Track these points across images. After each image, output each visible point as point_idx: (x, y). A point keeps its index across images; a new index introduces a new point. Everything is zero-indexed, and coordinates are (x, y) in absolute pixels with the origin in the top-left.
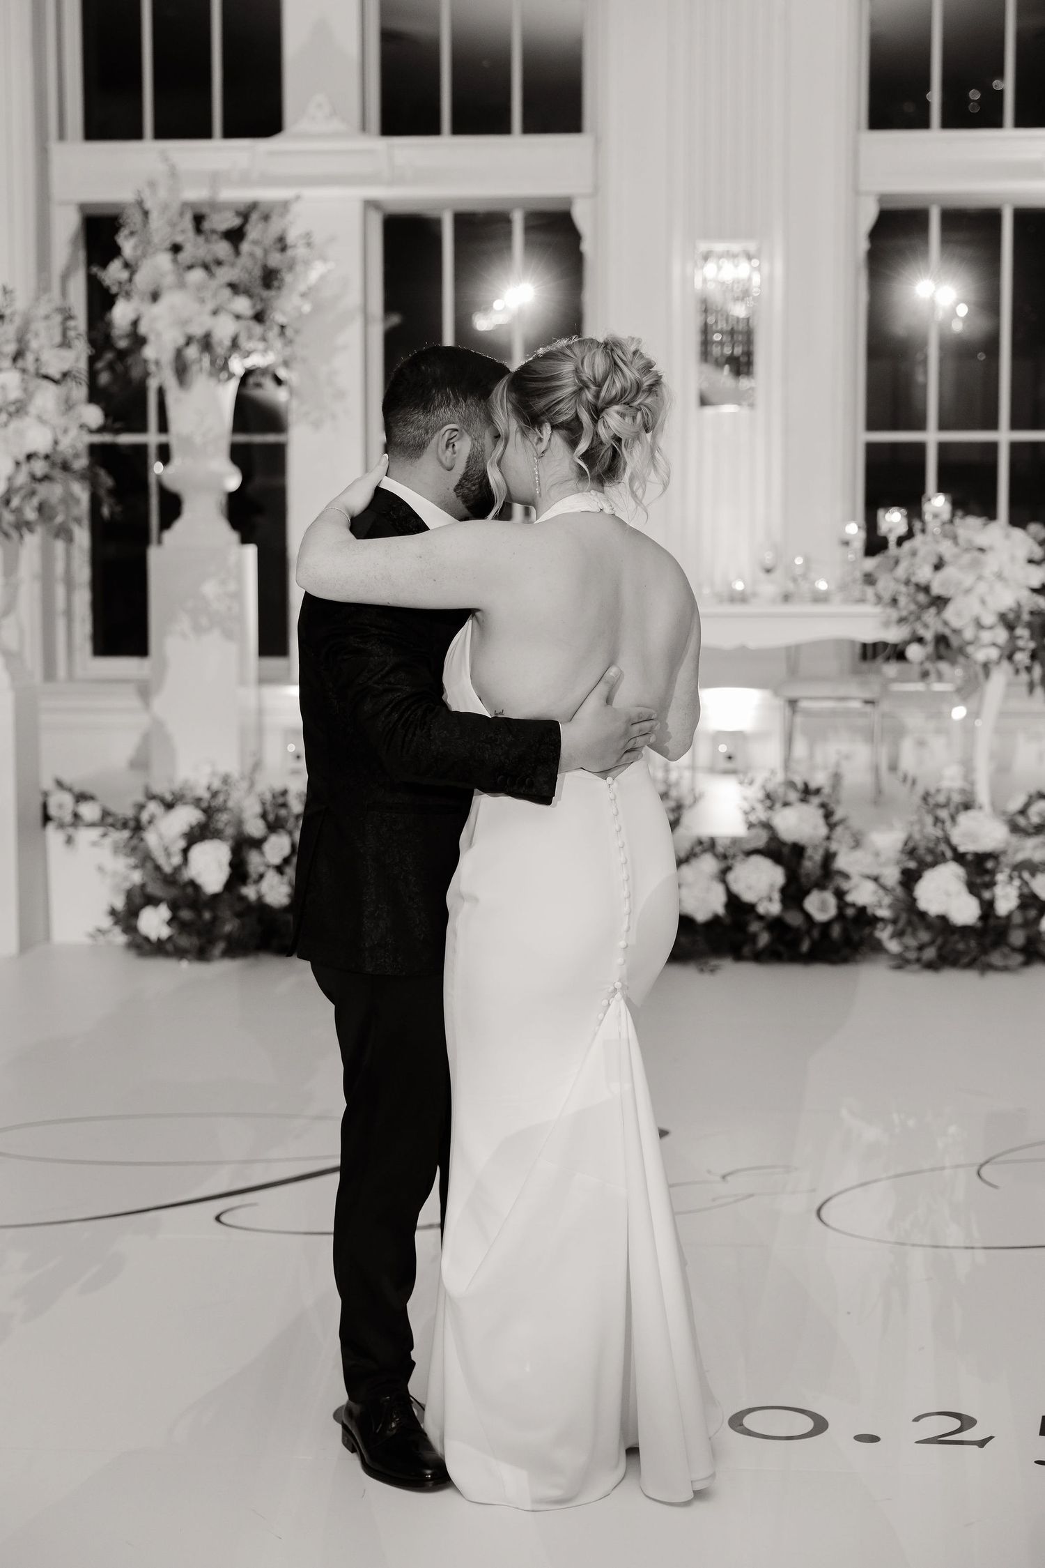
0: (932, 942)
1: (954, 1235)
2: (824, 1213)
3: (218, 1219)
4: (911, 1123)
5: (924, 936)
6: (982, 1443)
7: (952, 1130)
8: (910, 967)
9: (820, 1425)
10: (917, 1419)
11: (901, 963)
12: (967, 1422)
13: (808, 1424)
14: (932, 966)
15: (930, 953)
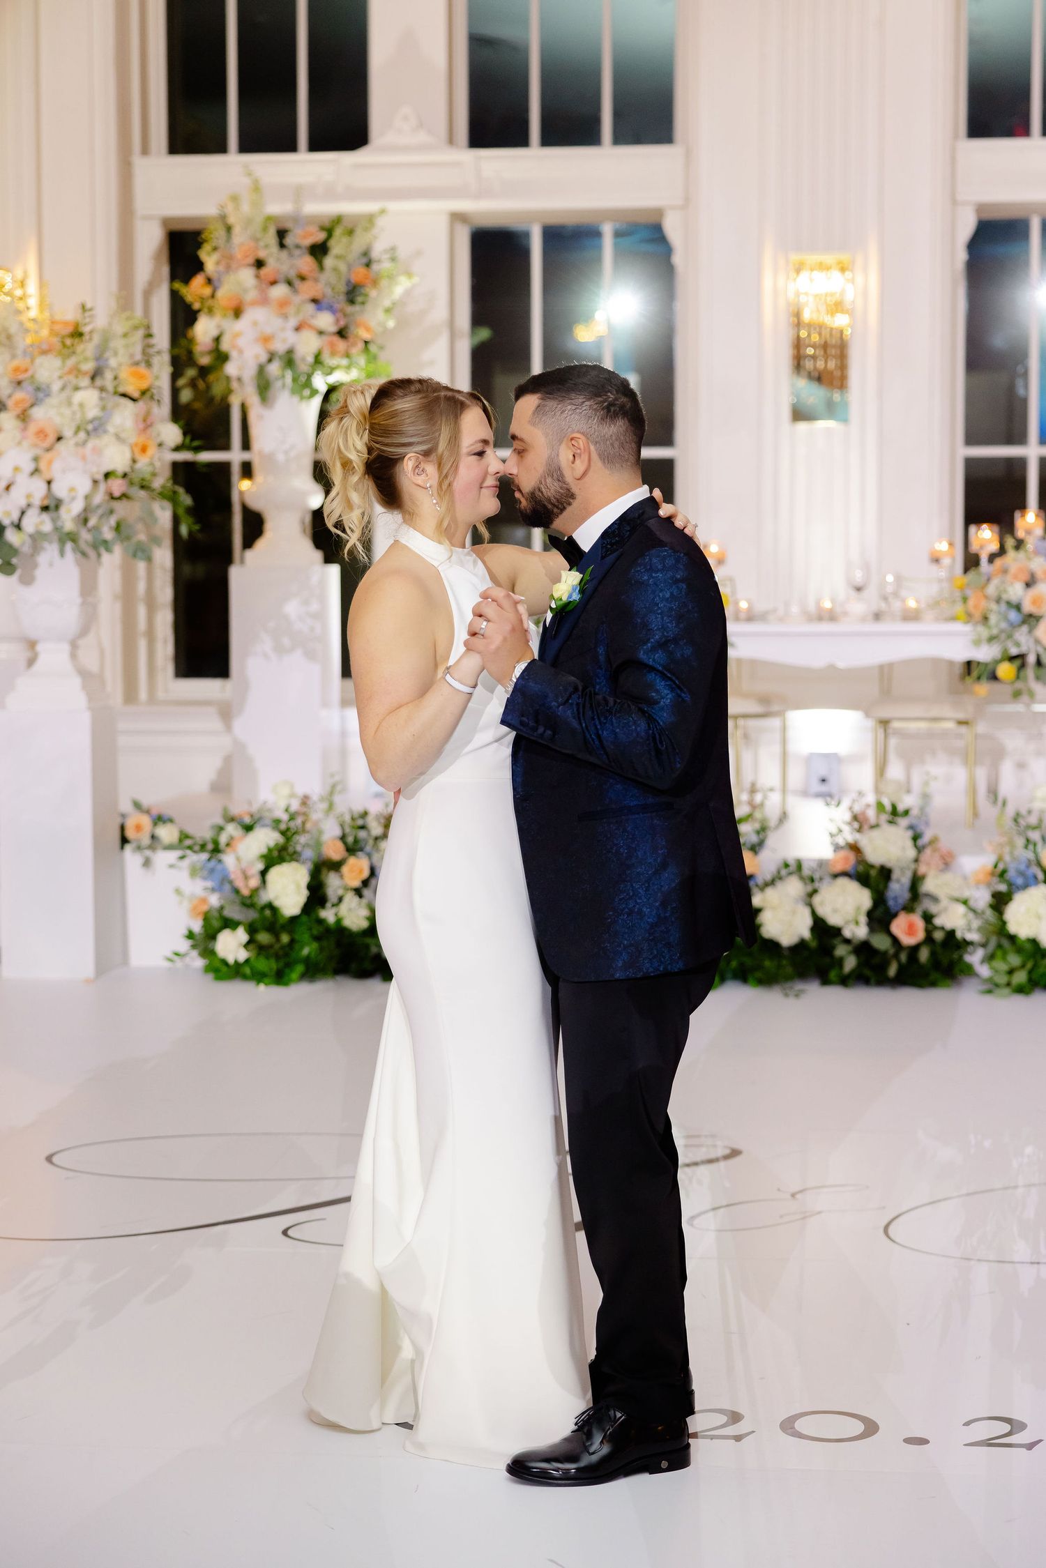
0: (1023, 966)
1: (1021, 1251)
2: (891, 1230)
3: (285, 1233)
4: (987, 1144)
5: (1015, 960)
6: (1030, 1446)
7: (1029, 1150)
8: (998, 991)
9: (871, 1428)
10: (967, 1424)
11: (991, 988)
12: (1016, 1426)
13: (859, 1427)
14: (1020, 990)
15: (1021, 977)
